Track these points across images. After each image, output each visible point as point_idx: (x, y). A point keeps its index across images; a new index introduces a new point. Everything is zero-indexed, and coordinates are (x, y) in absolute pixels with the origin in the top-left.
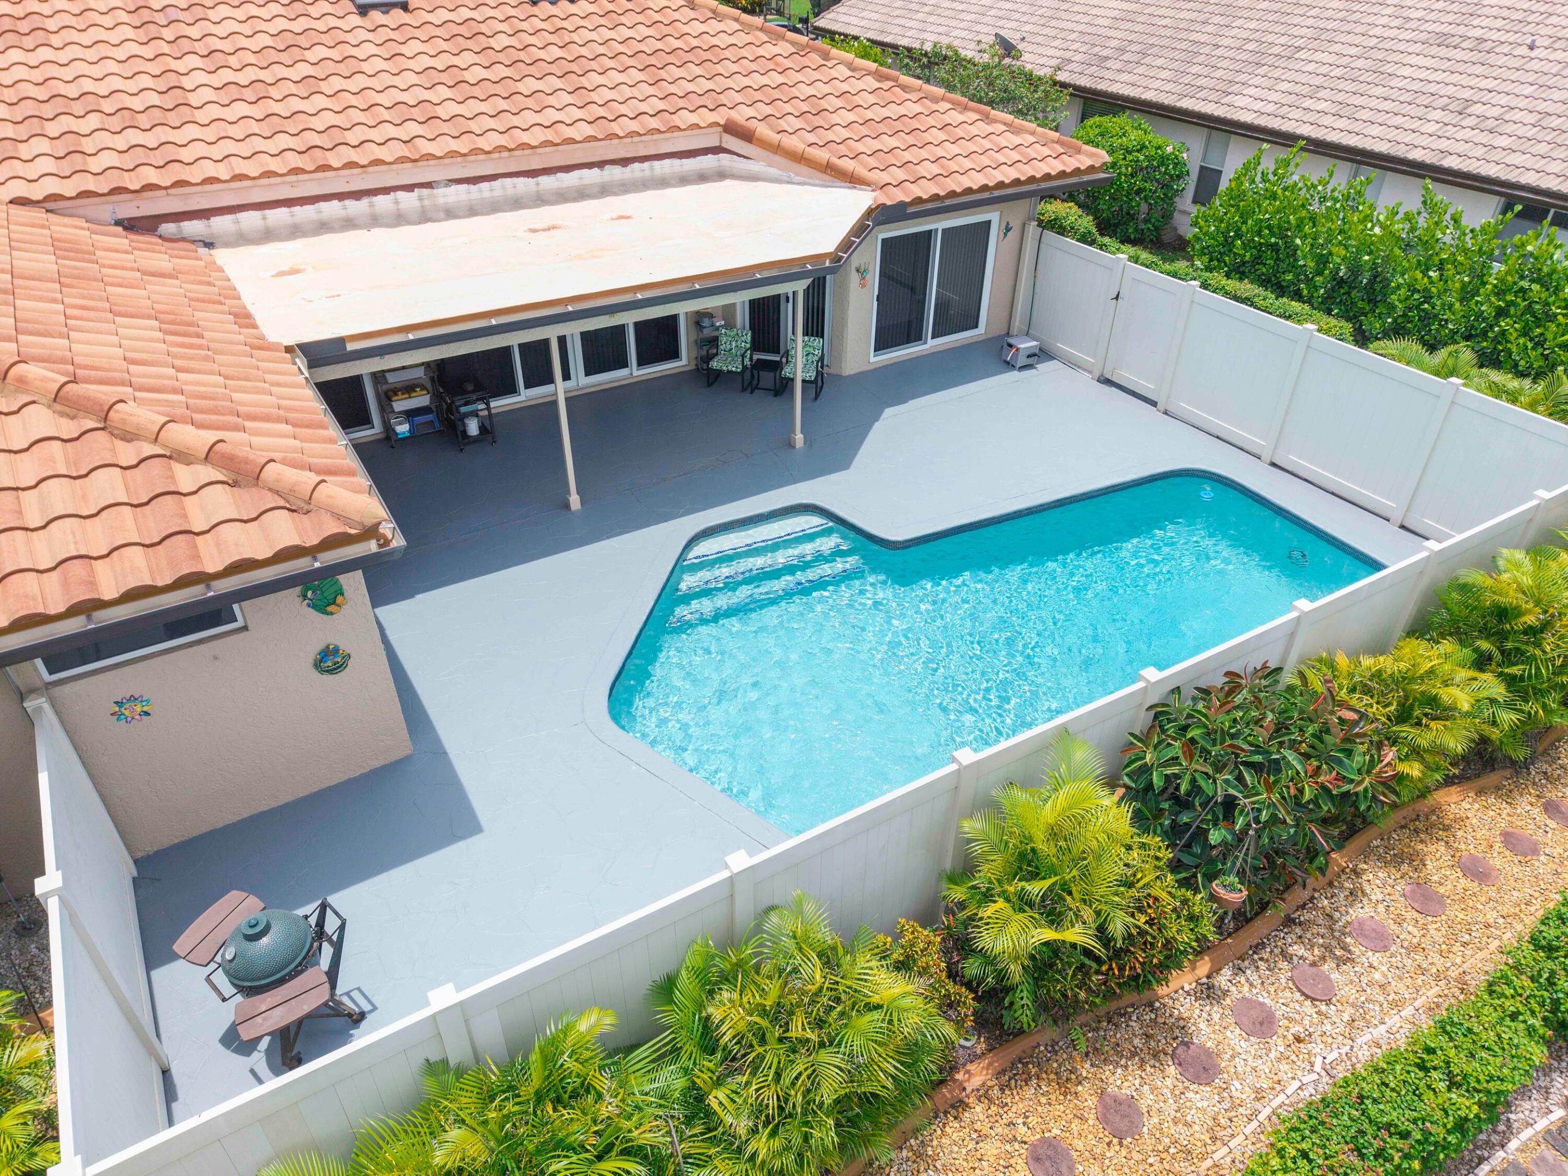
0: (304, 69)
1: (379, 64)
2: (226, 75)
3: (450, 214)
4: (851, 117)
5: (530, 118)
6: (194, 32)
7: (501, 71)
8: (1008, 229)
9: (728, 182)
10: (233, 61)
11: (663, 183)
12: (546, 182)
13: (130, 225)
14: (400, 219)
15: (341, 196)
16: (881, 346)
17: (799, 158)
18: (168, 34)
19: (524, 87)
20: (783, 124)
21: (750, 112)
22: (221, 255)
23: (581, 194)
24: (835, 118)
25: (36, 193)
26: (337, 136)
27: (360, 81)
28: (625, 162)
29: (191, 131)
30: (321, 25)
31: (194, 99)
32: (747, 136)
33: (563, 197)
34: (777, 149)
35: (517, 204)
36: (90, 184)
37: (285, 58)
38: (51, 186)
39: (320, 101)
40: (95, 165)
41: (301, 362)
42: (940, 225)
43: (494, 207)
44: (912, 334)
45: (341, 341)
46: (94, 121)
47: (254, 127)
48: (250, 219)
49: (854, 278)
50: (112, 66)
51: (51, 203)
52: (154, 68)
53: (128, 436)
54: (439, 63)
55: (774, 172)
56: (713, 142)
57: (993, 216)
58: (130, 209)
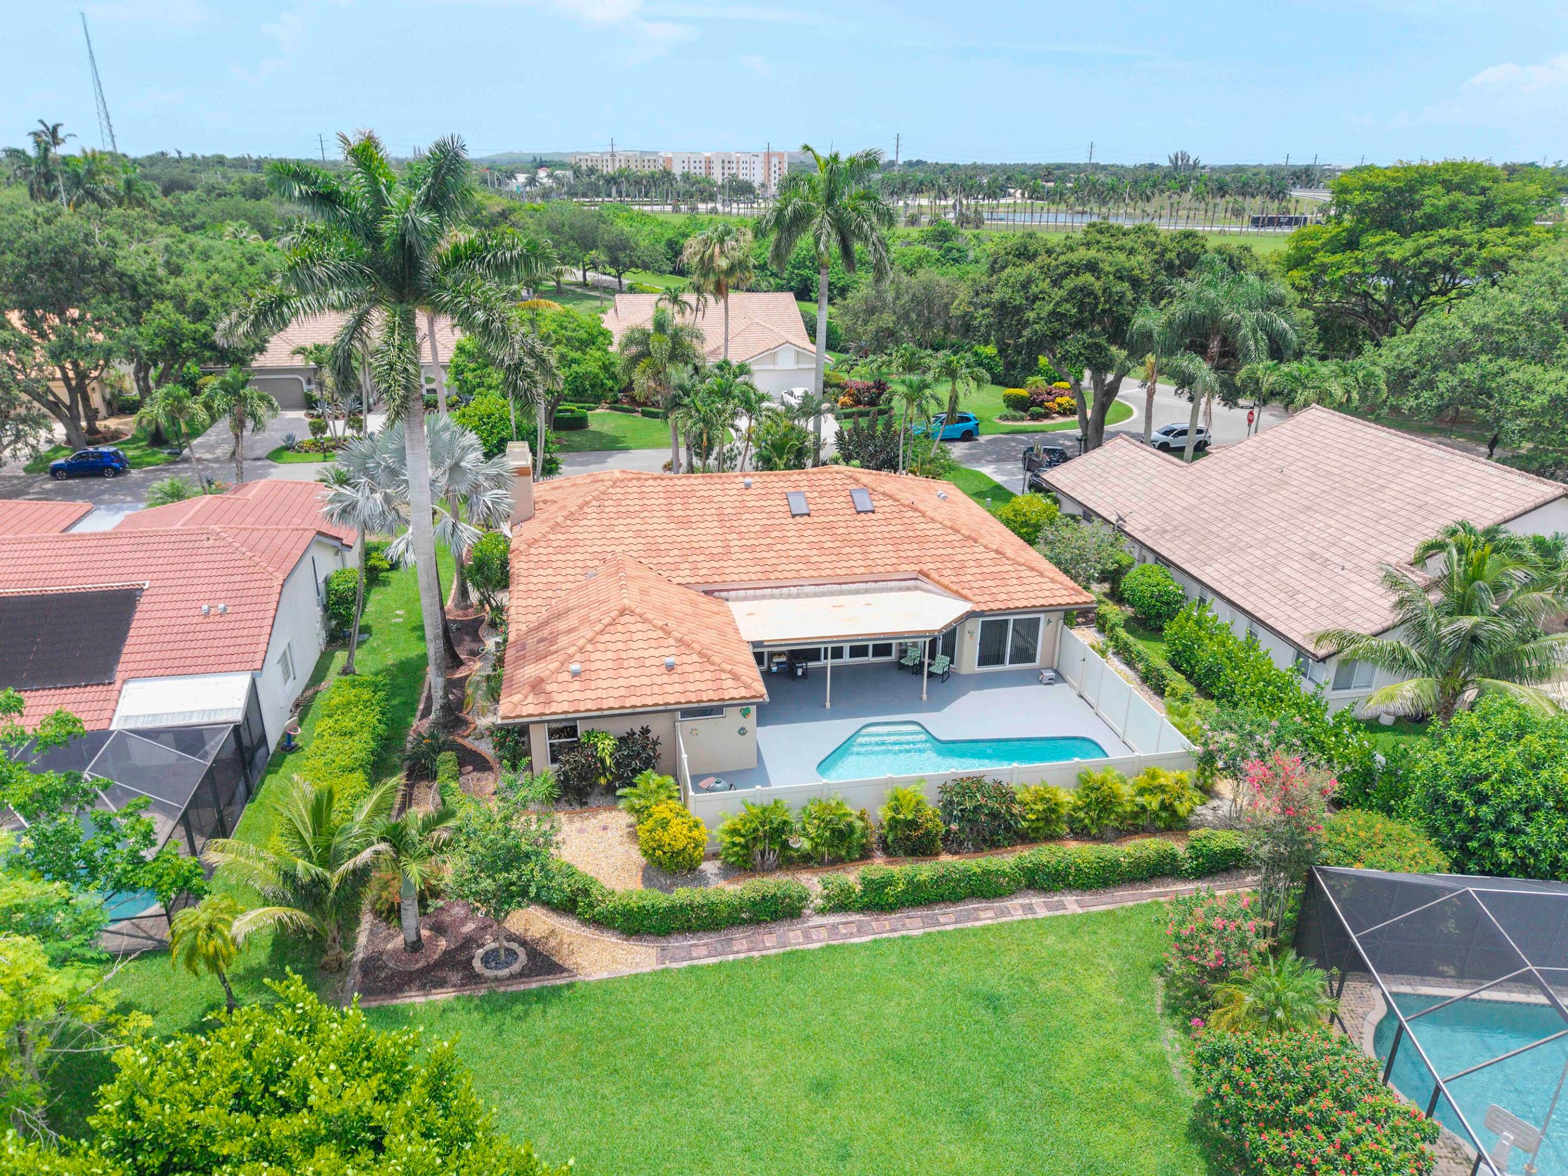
0: (769, 541)
1: (794, 539)
2: (744, 542)
3: (807, 596)
4: (976, 570)
5: (843, 564)
6: (736, 524)
7: (838, 544)
8: (1049, 622)
9: (918, 592)
10: (747, 536)
11: (891, 590)
12: (844, 587)
13: (706, 592)
14: (789, 596)
15: (771, 588)
16: (981, 663)
17: (947, 587)
18: (728, 524)
19: (844, 551)
20: (944, 573)
21: (931, 566)
22: (730, 604)
23: (857, 592)
24: (969, 571)
25: (683, 581)
26: (775, 567)
27: (787, 546)
28: (876, 581)
29: (730, 563)
30: (777, 522)
31: (733, 550)
32: (927, 576)
33: (850, 593)
34: (938, 582)
35: (832, 594)
36: (699, 580)
37: (763, 535)
38: (688, 580)
39: (772, 554)
40: (701, 573)
41: (751, 647)
42: (1012, 618)
43: (823, 594)
44: (999, 660)
45: (762, 641)
46: (702, 558)
47: (749, 562)
48: (741, 593)
49: (967, 636)
50: (710, 537)
51: (687, 585)
52: (721, 538)
53: (713, 664)
54: (815, 539)
55: (935, 590)
56: (914, 576)
57: (1042, 616)
58: (707, 588)
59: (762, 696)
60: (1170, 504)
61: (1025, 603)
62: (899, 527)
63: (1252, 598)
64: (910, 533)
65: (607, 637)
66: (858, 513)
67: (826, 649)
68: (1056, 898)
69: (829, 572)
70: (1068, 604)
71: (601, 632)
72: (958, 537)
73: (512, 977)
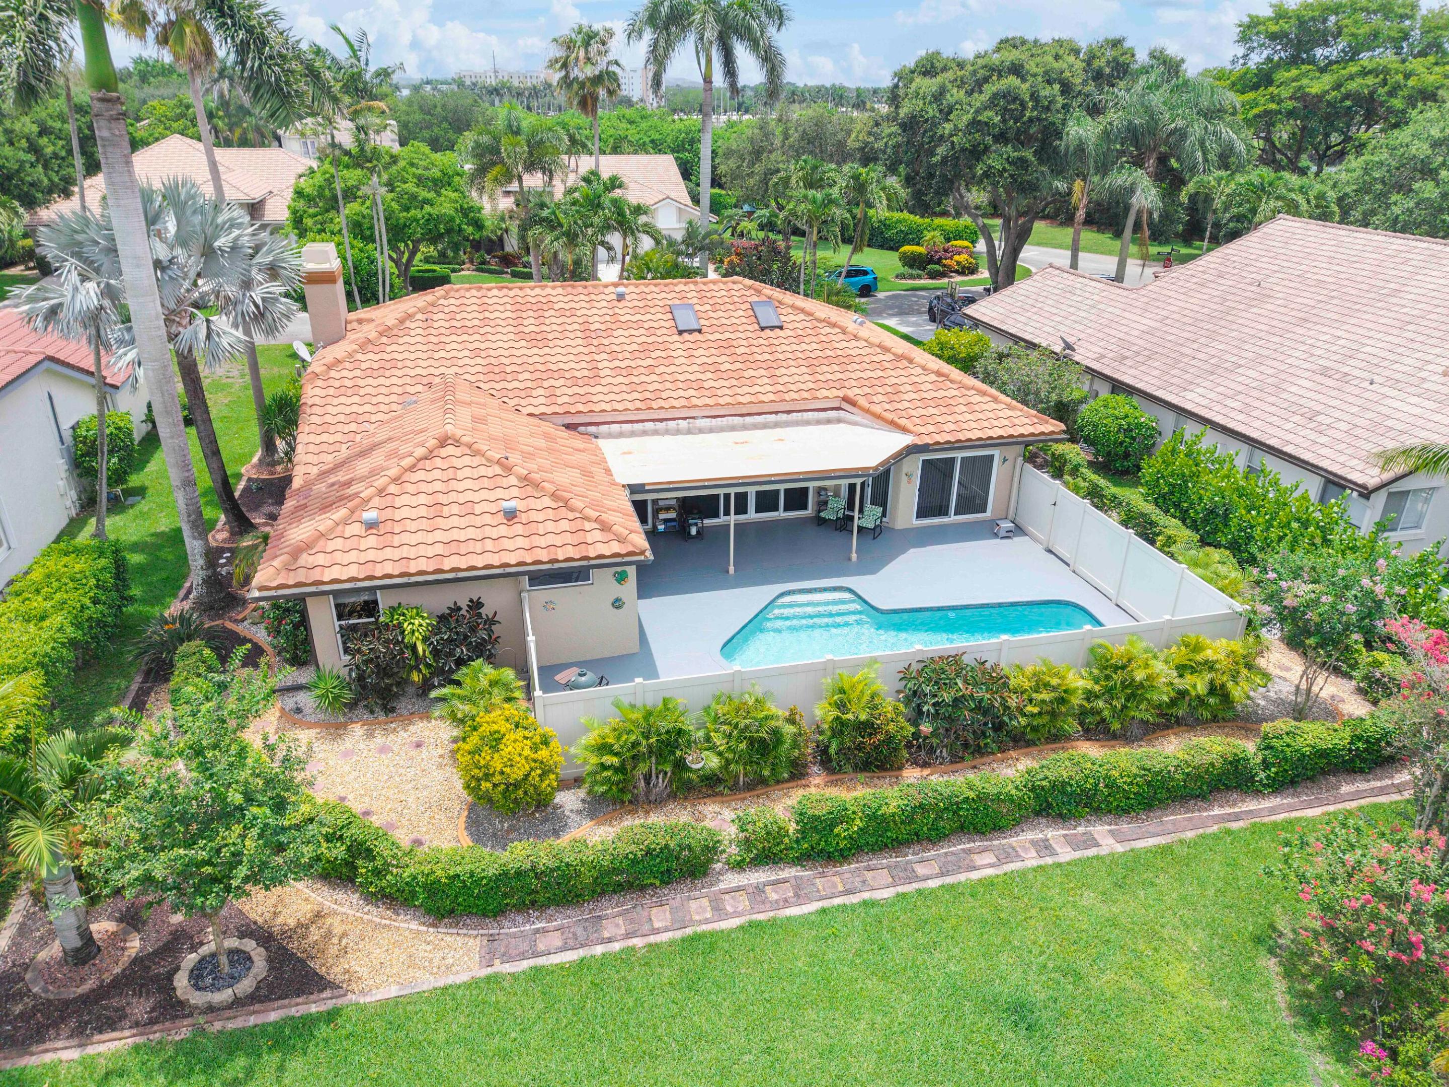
0: (649, 362)
1: (683, 360)
2: (617, 363)
3: (701, 431)
4: (914, 396)
5: (747, 389)
6: (606, 342)
7: (738, 365)
8: (1005, 460)
9: (842, 425)
10: (620, 356)
11: (807, 423)
12: (748, 419)
13: (568, 427)
14: (678, 432)
15: (654, 420)
16: (919, 515)
17: (878, 417)
18: (595, 342)
19: (746, 374)
20: (875, 399)
21: (857, 391)
22: (601, 442)
23: (765, 426)
24: (906, 397)
25: (537, 411)
26: (658, 394)
27: (673, 368)
28: (789, 412)
29: (599, 388)
30: (660, 340)
31: (602, 374)
32: (854, 404)
33: (755, 427)
34: (867, 411)
35: (733, 428)
36: (557, 409)
37: (642, 355)
38: (543, 409)
39: (654, 377)
40: (560, 401)
41: (627, 492)
42: (959, 455)
43: (722, 429)
44: (942, 511)
45: (643, 485)
46: (561, 382)
47: (624, 388)
48: (615, 428)
49: (904, 479)
50: (572, 357)
51: (542, 416)
52: (588, 358)
53: (572, 510)
54: (709, 361)
55: (865, 422)
56: (836, 405)
57: (996, 453)
58: (569, 420)
59: (642, 553)
60: (1126, 329)
61: (979, 434)
62: (815, 346)
63: (1257, 424)
64: (829, 353)
65: (420, 475)
66: (763, 329)
67: (727, 497)
68: (1080, 829)
69: (728, 400)
70: (1032, 434)
71: (412, 469)
72: (889, 357)
73: (238, 1003)
